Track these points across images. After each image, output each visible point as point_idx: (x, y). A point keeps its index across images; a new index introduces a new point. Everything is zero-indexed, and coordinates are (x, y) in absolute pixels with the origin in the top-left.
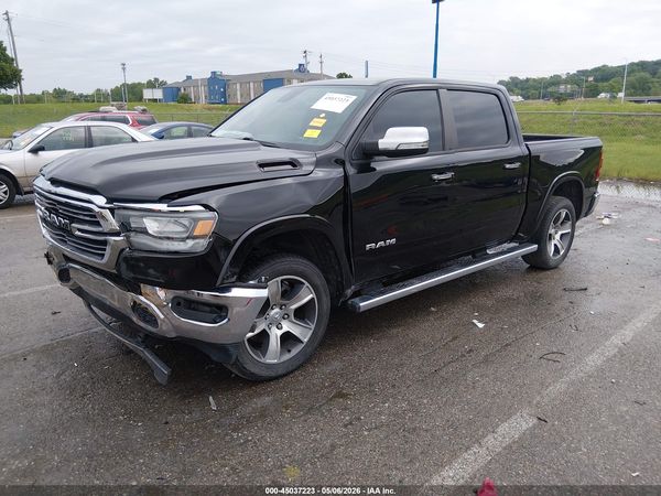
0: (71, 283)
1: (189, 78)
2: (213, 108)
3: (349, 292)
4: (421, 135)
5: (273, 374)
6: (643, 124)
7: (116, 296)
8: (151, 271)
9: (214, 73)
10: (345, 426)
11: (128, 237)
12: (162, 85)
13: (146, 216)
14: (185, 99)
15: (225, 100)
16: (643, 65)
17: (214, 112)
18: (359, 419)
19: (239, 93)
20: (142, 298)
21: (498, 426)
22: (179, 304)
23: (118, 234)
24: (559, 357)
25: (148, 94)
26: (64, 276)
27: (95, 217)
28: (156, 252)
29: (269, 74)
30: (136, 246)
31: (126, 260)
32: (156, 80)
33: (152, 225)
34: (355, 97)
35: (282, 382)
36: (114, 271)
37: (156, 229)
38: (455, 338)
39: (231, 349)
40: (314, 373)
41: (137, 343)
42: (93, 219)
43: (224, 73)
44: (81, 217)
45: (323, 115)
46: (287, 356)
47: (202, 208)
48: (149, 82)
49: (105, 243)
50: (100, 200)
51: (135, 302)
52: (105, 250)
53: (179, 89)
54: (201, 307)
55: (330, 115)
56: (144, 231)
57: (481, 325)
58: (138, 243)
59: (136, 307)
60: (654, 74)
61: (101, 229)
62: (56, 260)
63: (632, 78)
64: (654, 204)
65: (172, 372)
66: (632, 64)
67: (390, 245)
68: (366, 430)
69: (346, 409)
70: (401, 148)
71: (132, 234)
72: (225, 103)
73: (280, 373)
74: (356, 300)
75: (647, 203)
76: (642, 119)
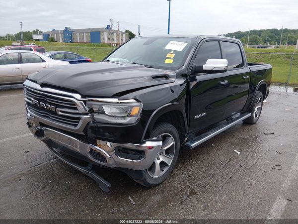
0: (45, 137)
1: (54, 30)
2: (68, 45)
3: (186, 139)
4: (223, 63)
5: (157, 183)
6: (263, 57)
7: (79, 146)
8: (107, 134)
9: (66, 28)
10: (204, 210)
11: (93, 116)
12: (41, 33)
13: (104, 105)
14: (52, 40)
15: (72, 41)
16: (255, 32)
17: (68, 46)
18: (208, 206)
19: (78, 38)
20: (97, 147)
21: (272, 205)
22: (119, 150)
23: (87, 114)
24: (279, 168)
25: (35, 37)
26: (39, 134)
27: (74, 105)
28: (111, 124)
29: (93, 29)
30: (97, 120)
31: (92, 128)
32: (37, 30)
33: (107, 110)
34: (186, 44)
35: (161, 187)
36: (83, 133)
37: (109, 112)
38: (230, 160)
39: (144, 172)
40: (175, 181)
41: (88, 170)
42: (73, 106)
43: (71, 28)
44: (64, 105)
45: (172, 52)
46: (162, 173)
47: (135, 101)
48: (34, 31)
49: (79, 119)
50: (78, 96)
51: (91, 149)
52: (78, 122)
53: (49, 35)
54: (129, 152)
55: (175, 52)
56: (103, 113)
57: (239, 153)
58: (98, 119)
59: (92, 152)
60: (260, 35)
61: (77, 111)
62: (34, 125)
63: (251, 37)
64: (279, 93)
65: (111, 185)
66: (251, 31)
67: (204, 116)
68: (215, 212)
69: (199, 201)
70: (215, 69)
71: (95, 114)
72: (72, 42)
73: (160, 182)
74: (188, 143)
75: (276, 93)
76: (263, 55)
